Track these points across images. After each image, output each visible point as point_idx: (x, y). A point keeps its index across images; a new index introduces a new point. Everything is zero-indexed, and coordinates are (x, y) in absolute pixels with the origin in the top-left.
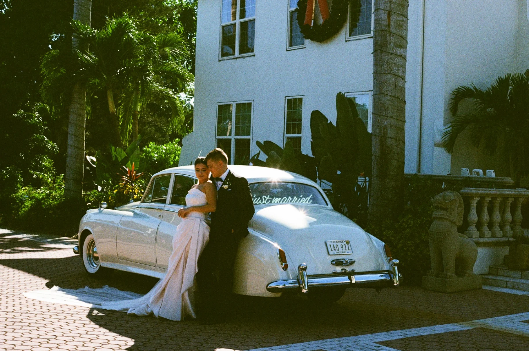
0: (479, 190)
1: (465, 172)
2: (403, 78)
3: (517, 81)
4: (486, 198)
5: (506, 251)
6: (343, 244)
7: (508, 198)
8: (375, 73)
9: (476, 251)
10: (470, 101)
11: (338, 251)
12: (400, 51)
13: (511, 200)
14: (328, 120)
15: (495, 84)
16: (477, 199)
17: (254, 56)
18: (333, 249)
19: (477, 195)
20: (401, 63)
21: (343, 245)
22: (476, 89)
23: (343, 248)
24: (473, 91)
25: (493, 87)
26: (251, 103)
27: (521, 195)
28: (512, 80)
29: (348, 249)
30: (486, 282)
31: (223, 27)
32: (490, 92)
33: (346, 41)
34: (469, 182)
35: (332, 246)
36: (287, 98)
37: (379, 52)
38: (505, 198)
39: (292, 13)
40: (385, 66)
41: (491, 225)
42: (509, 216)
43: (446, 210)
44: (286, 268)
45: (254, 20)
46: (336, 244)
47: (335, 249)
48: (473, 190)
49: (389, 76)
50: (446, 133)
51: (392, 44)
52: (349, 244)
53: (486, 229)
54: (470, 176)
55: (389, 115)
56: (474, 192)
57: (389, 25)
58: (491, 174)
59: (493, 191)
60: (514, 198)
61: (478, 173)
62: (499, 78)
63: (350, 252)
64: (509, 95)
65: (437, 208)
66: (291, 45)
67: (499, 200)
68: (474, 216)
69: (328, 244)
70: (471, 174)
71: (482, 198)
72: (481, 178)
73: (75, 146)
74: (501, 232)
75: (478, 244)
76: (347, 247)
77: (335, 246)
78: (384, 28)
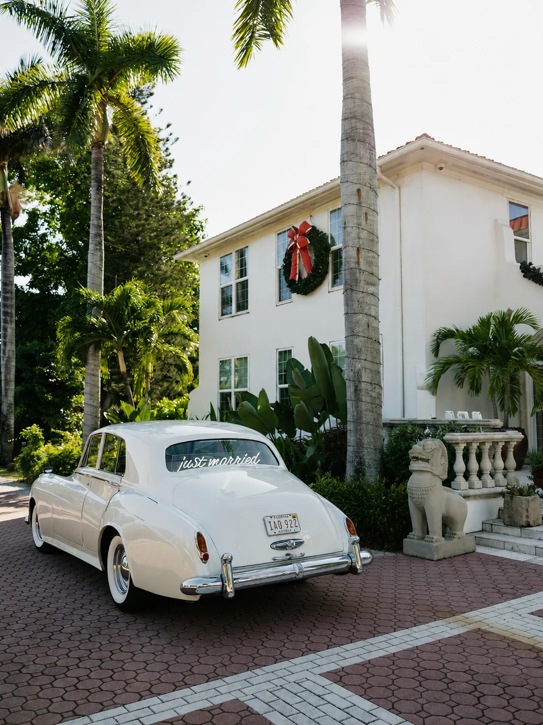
0: (464, 435)
1: (449, 416)
2: (376, 318)
3: (499, 320)
4: (473, 443)
5: (500, 502)
6: (288, 519)
7: (498, 442)
8: (346, 314)
9: (465, 506)
10: (452, 341)
11: (280, 530)
12: (371, 289)
13: (501, 445)
14: (304, 368)
15: (477, 324)
16: (463, 446)
17: (249, 313)
18: (273, 528)
19: (463, 441)
20: (373, 302)
21: (288, 521)
22: (457, 330)
23: (287, 524)
24: (455, 332)
25: (474, 328)
26: (247, 358)
27: (512, 439)
28: (494, 319)
29: (294, 526)
30: (479, 542)
31: (222, 289)
32: (471, 332)
33: (329, 292)
34: (453, 427)
35: (272, 524)
36: (278, 350)
37: (349, 292)
38: (495, 443)
39: (280, 270)
40: (356, 305)
41: (480, 474)
42: (500, 463)
43: (427, 461)
44: (205, 558)
45: (247, 280)
46: (279, 519)
47: (276, 527)
48: (458, 436)
49: (361, 316)
50: (429, 375)
51: (362, 283)
52: (296, 519)
53: (474, 478)
54: (454, 419)
55: (363, 357)
56: (459, 437)
57: (358, 263)
58: (477, 416)
59: (481, 436)
60: (505, 442)
61: (463, 416)
62: (480, 318)
63: (297, 529)
64: (492, 333)
65: (417, 459)
66: (280, 301)
67: (488, 446)
68: (460, 465)
69: (268, 519)
70: (456, 416)
71: (469, 444)
72: (466, 421)
73: (90, 405)
74: (493, 481)
75: (466, 497)
76: (293, 522)
77: (277, 523)
78: (353, 265)
